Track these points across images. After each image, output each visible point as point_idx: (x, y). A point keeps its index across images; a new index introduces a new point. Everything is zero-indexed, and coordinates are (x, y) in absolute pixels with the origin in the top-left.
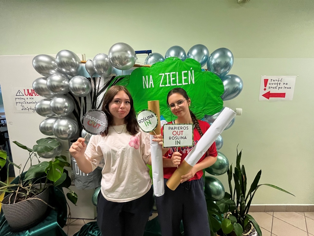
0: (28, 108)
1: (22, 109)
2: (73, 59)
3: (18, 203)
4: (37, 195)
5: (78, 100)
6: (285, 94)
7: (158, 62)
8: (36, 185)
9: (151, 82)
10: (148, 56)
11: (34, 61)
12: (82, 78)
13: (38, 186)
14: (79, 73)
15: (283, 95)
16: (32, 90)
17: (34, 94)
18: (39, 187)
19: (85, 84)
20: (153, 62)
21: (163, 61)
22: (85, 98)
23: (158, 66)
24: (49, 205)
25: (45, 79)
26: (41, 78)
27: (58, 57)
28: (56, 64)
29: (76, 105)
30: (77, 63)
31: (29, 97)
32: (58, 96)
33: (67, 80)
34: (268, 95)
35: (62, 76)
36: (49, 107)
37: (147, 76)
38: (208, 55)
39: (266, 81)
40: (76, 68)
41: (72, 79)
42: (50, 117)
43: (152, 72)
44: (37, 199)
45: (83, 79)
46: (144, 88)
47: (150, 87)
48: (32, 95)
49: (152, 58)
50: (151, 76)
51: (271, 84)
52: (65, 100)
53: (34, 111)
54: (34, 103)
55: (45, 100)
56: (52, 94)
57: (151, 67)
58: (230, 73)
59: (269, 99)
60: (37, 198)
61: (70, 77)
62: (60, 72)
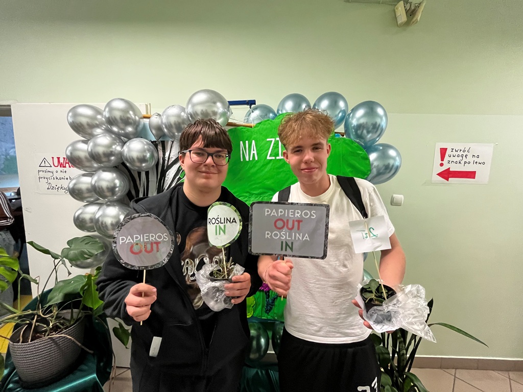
0: (57, 187)
1: (48, 189)
2: (131, 112)
3: (35, 341)
4: (65, 329)
5: (136, 176)
6: (475, 172)
7: (266, 120)
8: (65, 311)
9: (254, 151)
10: (250, 110)
11: (70, 114)
12: (143, 142)
13: (67, 313)
14: (140, 133)
15: (471, 175)
16: (64, 158)
17: (67, 165)
18: (69, 317)
19: (147, 152)
20: (258, 118)
21: (273, 118)
22: (147, 173)
23: (265, 127)
24: (83, 347)
25: (85, 142)
26: (79, 141)
27: (107, 109)
28: (104, 119)
29: (132, 182)
30: (137, 118)
31: (59, 169)
32: (105, 169)
33: (119, 145)
34: (447, 174)
35: (112, 137)
36: (89, 186)
37: (247, 142)
38: (346, 111)
39: (443, 152)
40: (135, 126)
41: (128, 144)
42: (91, 203)
43: (255, 136)
44: (65, 337)
45: (145, 143)
46: (242, 160)
47: (251, 159)
48: (65, 167)
49: (257, 113)
50: (253, 141)
51: (452, 156)
52: (115, 175)
53: (66, 192)
54: (67, 179)
55: (84, 175)
56: (95, 165)
57: (255, 127)
58: (381, 141)
59: (448, 180)
60: (65, 335)
61: (126, 139)
62: (109, 131)
